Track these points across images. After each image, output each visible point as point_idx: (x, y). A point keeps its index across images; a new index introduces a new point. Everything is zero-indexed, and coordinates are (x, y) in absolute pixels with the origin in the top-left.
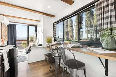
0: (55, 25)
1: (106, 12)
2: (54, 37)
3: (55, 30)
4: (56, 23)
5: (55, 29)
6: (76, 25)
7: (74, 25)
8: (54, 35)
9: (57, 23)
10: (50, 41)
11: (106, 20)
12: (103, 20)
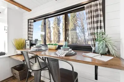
0: (31, 22)
1: (95, 16)
2: (28, 40)
3: (32, 30)
4: (33, 21)
5: (31, 28)
6: (53, 27)
7: (52, 27)
8: (28, 37)
9: (35, 20)
10: (21, 46)
11: (96, 24)
12: (93, 24)
